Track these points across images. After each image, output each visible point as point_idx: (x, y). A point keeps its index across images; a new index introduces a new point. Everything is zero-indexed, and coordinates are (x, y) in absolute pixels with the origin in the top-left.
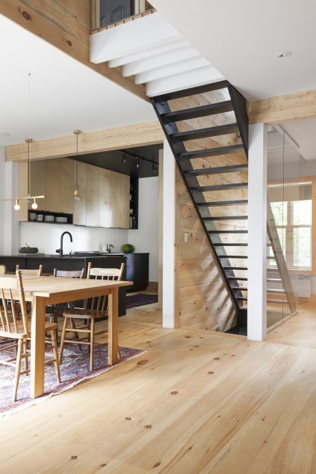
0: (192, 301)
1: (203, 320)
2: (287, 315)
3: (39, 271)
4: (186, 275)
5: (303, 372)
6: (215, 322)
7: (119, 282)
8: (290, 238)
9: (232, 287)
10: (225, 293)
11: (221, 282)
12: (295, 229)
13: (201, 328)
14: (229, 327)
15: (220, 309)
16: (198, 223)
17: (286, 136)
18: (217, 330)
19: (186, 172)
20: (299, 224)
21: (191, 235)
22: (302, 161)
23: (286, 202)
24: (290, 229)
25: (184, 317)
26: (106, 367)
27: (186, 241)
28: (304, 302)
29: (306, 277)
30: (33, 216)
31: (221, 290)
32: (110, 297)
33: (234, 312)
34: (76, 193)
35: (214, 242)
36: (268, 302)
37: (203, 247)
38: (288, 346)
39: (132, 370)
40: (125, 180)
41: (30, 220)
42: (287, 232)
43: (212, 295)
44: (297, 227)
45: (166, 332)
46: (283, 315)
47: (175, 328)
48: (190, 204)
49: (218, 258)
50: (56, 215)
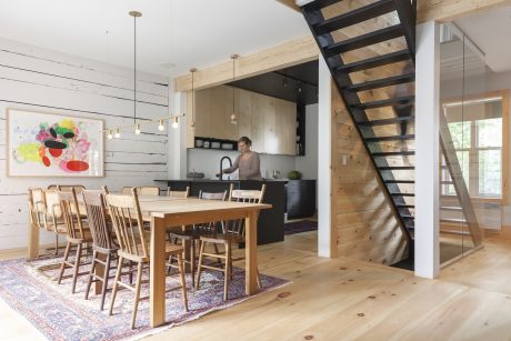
0: (352, 229)
1: (366, 250)
2: (469, 249)
3: (186, 193)
4: (344, 200)
5: (486, 324)
6: (382, 252)
7: (259, 204)
8: (474, 163)
9: (403, 215)
10: (394, 221)
11: (388, 209)
12: (480, 152)
13: (363, 259)
14: (398, 258)
15: (387, 239)
16: (359, 144)
17: (467, 41)
18: (384, 262)
19: (344, 88)
20: (485, 146)
21: (351, 157)
22: (489, 74)
23: (469, 122)
24: (474, 152)
25: (342, 246)
26: (243, 297)
27: (345, 163)
28: (492, 235)
29: (495, 206)
30: (199, 143)
31: (389, 218)
32: (247, 221)
33: (405, 243)
34: (233, 117)
35: (379, 165)
36: (441, 232)
37: (365, 171)
38: (466, 288)
39: (271, 302)
40: (292, 107)
41: (196, 146)
42: (471, 155)
43: (377, 223)
44: (483, 149)
45: (321, 262)
46: (463, 249)
47: (332, 257)
48: (350, 123)
49: (384, 184)
50: (222, 142)
